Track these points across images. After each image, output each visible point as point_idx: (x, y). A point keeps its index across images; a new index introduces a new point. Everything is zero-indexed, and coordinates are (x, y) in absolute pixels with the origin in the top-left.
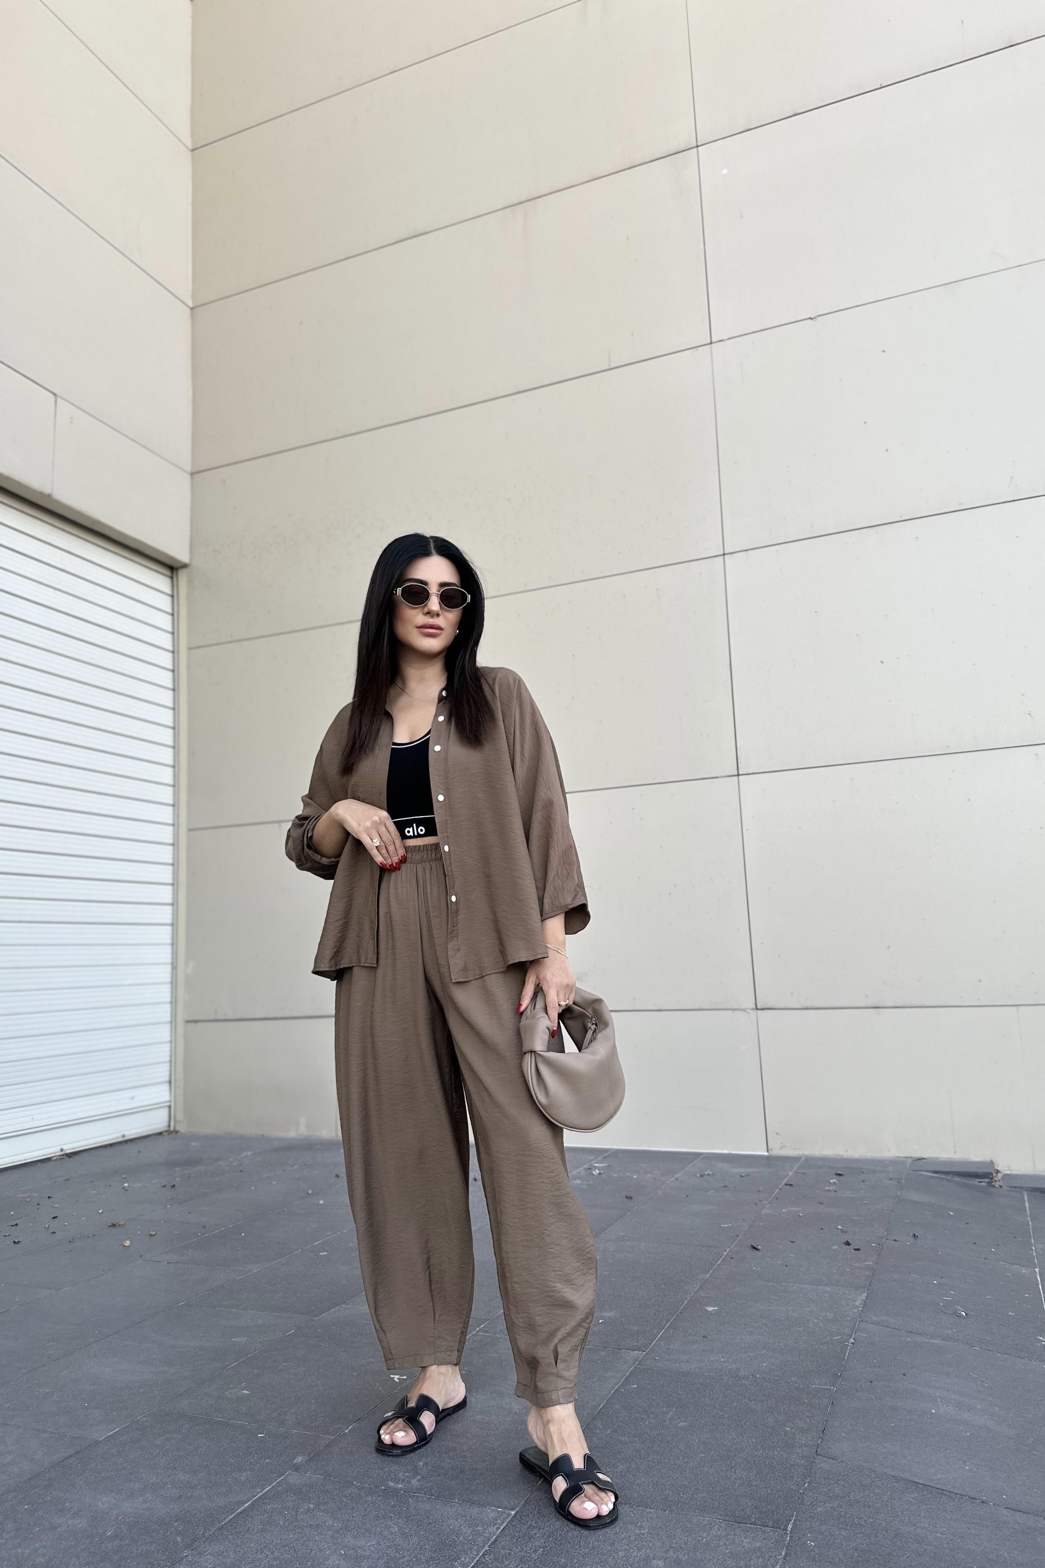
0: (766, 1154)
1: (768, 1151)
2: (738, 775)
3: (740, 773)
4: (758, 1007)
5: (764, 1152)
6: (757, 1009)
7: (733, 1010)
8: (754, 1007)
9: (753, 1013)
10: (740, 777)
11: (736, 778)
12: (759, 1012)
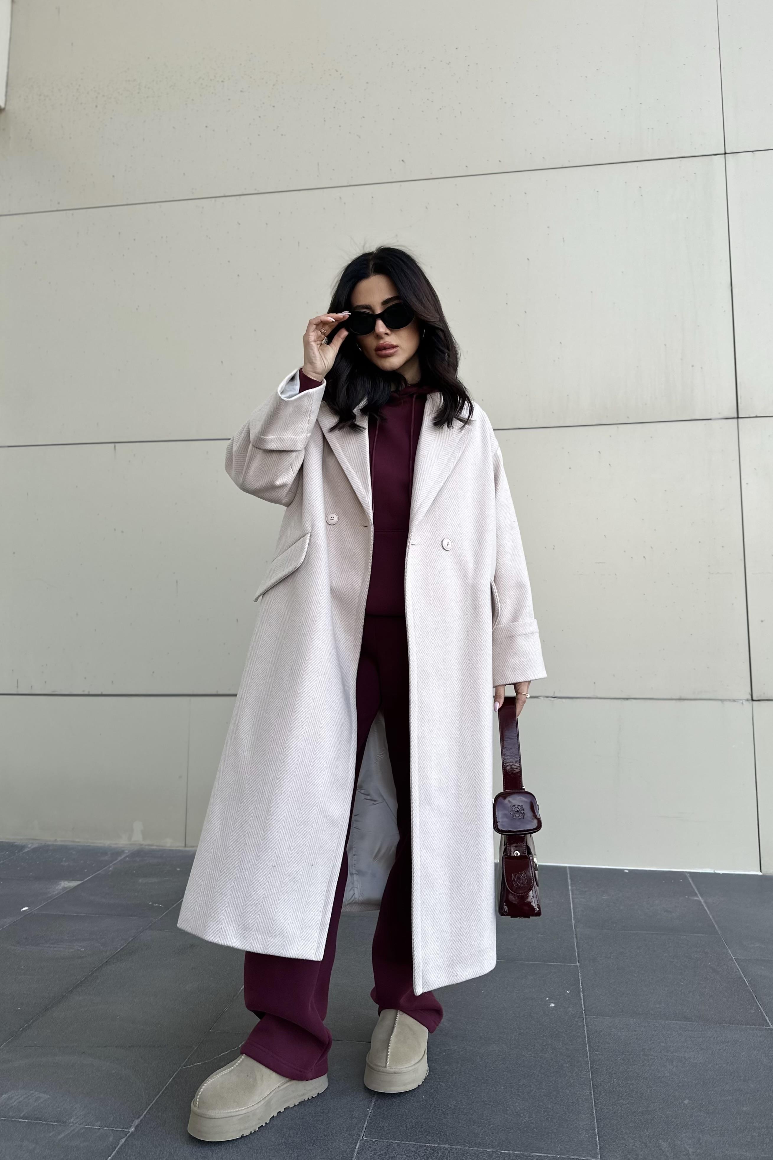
0: (760, 874)
1: (761, 871)
2: (738, 418)
3: (740, 416)
4: (754, 698)
5: (757, 871)
6: (753, 700)
7: (722, 700)
8: (750, 697)
9: (748, 705)
10: (740, 420)
11: (736, 420)
12: (754, 702)
